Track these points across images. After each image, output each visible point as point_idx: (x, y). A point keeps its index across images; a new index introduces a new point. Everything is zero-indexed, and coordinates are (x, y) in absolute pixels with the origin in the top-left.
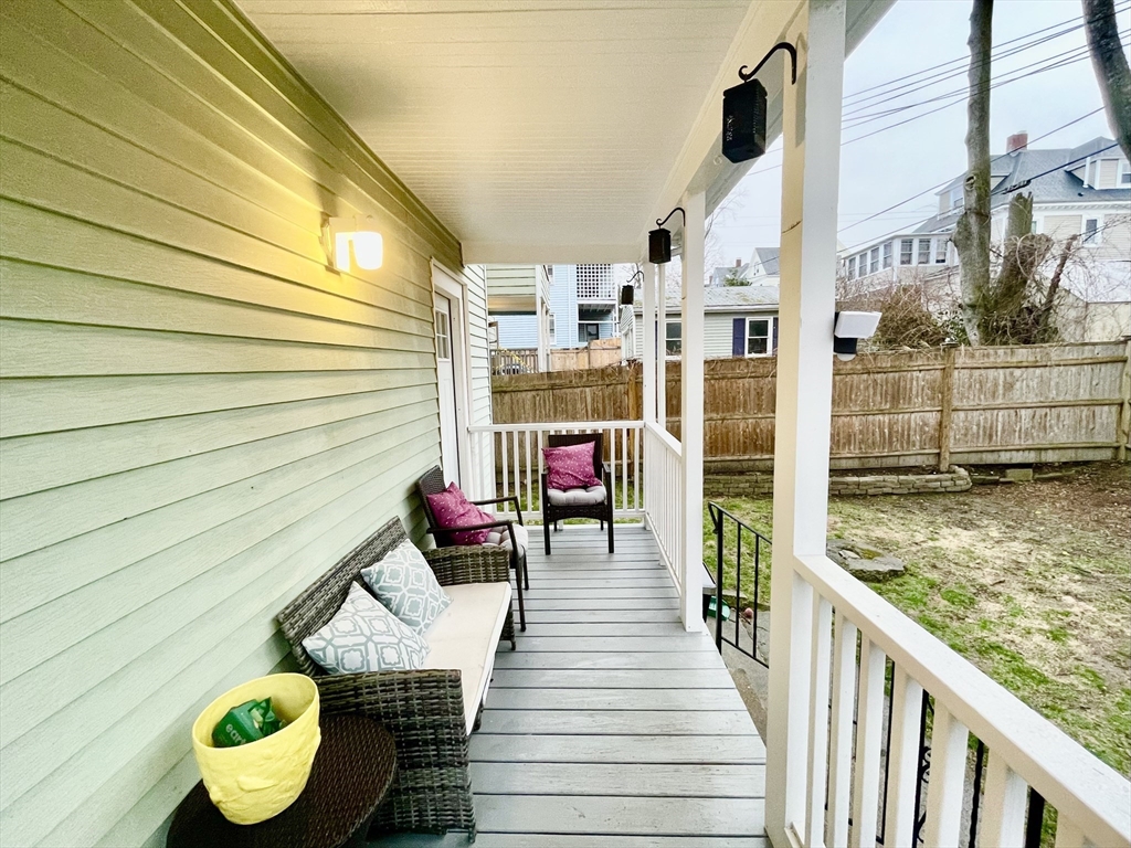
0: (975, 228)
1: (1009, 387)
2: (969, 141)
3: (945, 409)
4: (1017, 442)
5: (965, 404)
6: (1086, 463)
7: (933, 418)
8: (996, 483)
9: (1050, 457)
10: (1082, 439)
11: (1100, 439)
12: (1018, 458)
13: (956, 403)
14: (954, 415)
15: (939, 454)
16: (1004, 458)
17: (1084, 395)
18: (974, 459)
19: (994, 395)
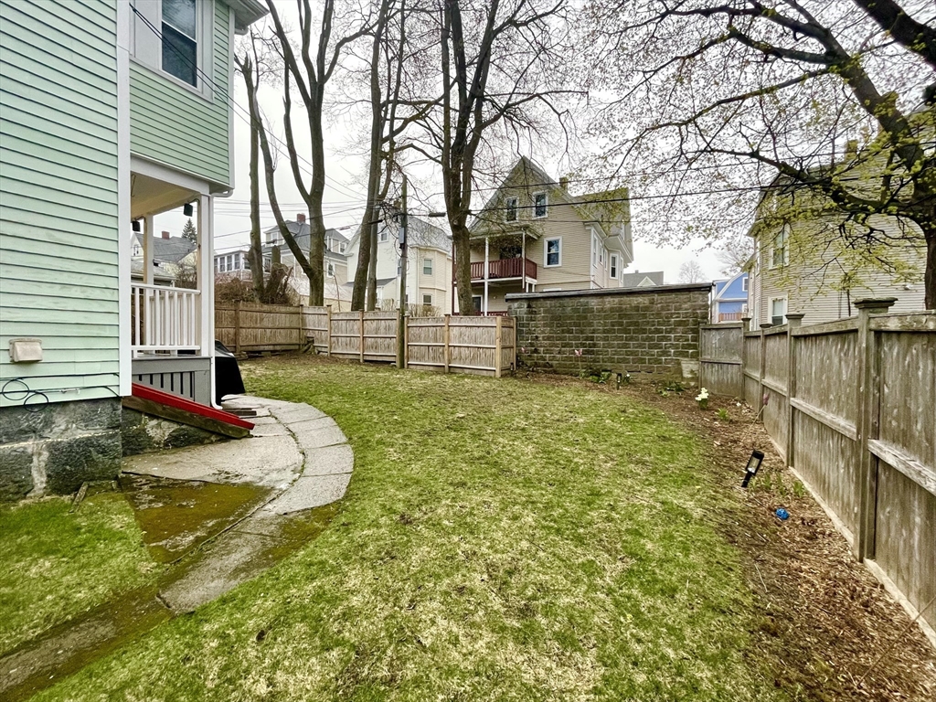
0: (255, 256)
1: (262, 320)
2: (251, 217)
3: (238, 328)
4: (266, 342)
5: (244, 326)
6: (290, 350)
7: (232, 331)
8: (258, 357)
9: (278, 348)
10: (288, 342)
11: (294, 342)
12: (267, 348)
13: (241, 325)
14: (241, 330)
15: (235, 347)
16: (262, 348)
17: (288, 325)
18: (250, 348)
19: (256, 323)
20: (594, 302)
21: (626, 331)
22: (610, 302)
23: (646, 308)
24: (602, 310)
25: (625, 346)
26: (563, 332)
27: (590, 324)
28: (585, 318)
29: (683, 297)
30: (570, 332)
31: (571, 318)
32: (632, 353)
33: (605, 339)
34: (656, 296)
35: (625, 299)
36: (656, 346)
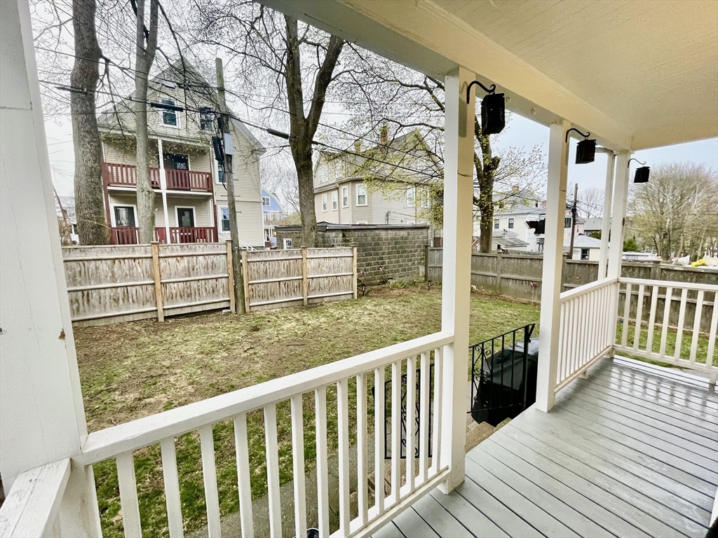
20: (383, 233)
21: (398, 253)
22: (391, 234)
23: (407, 238)
24: (387, 239)
25: (398, 262)
26: (366, 255)
27: (381, 249)
28: (378, 244)
29: (420, 231)
30: (370, 255)
31: (371, 244)
32: (401, 266)
33: (389, 258)
34: (410, 231)
35: (397, 232)
36: (411, 260)
